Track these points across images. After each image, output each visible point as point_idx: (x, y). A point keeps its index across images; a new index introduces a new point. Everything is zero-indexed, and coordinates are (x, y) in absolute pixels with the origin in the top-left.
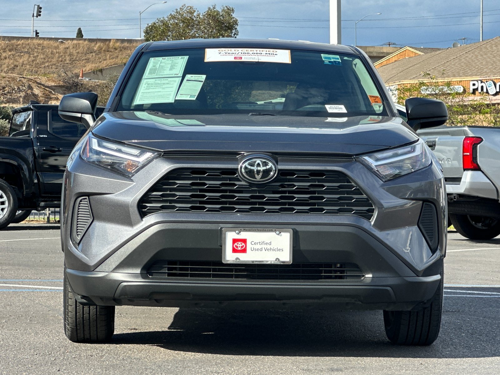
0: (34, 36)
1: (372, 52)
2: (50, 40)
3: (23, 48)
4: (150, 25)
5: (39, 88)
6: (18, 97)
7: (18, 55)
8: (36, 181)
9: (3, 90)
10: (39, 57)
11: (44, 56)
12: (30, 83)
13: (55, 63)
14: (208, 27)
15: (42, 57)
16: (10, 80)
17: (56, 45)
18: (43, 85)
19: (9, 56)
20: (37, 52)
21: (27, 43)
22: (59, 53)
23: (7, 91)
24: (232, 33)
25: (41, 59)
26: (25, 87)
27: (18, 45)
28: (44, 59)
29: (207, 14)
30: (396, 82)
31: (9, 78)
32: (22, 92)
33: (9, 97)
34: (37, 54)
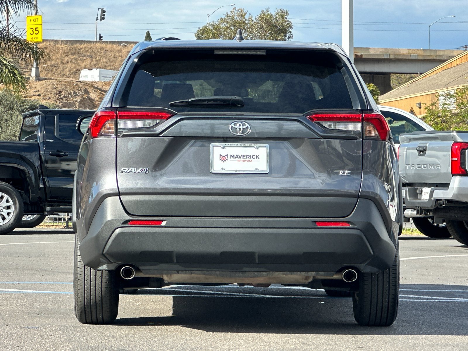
0: (98, 40)
1: (442, 56)
2: (113, 44)
3: (86, 52)
4: (201, 28)
5: (95, 92)
6: (73, 102)
7: (81, 59)
8: (42, 186)
9: (59, 94)
10: (101, 61)
11: (107, 60)
12: (87, 87)
13: (117, 67)
14: (261, 31)
15: (104, 60)
16: (67, 84)
17: (119, 48)
18: (100, 89)
19: (71, 60)
20: (100, 56)
21: (90, 46)
22: (122, 57)
23: (63, 96)
24: (285, 36)
25: (104, 62)
26: (81, 91)
27: (81, 49)
28: (107, 63)
29: (260, 17)
30: (454, 86)
31: (65, 82)
32: (78, 96)
33: (65, 101)
34: (100, 58)
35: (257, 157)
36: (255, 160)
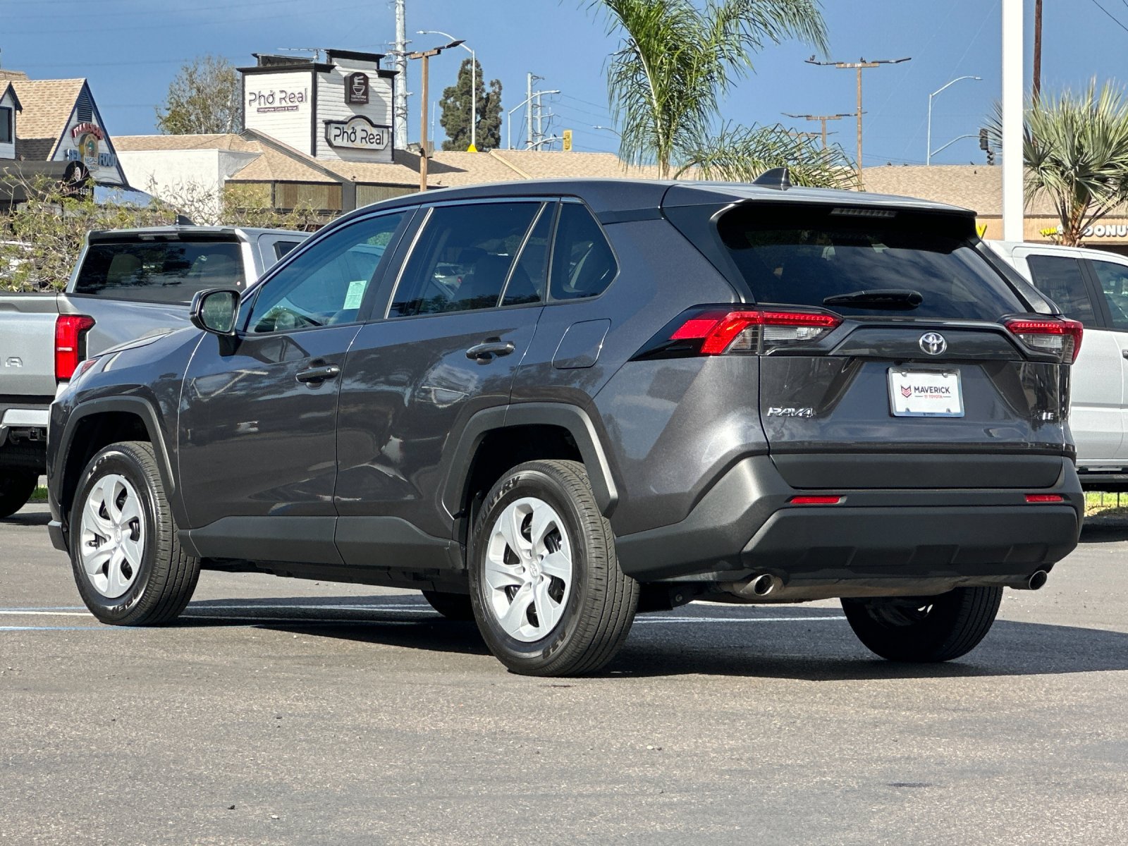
35: (947, 390)
36: (946, 394)
